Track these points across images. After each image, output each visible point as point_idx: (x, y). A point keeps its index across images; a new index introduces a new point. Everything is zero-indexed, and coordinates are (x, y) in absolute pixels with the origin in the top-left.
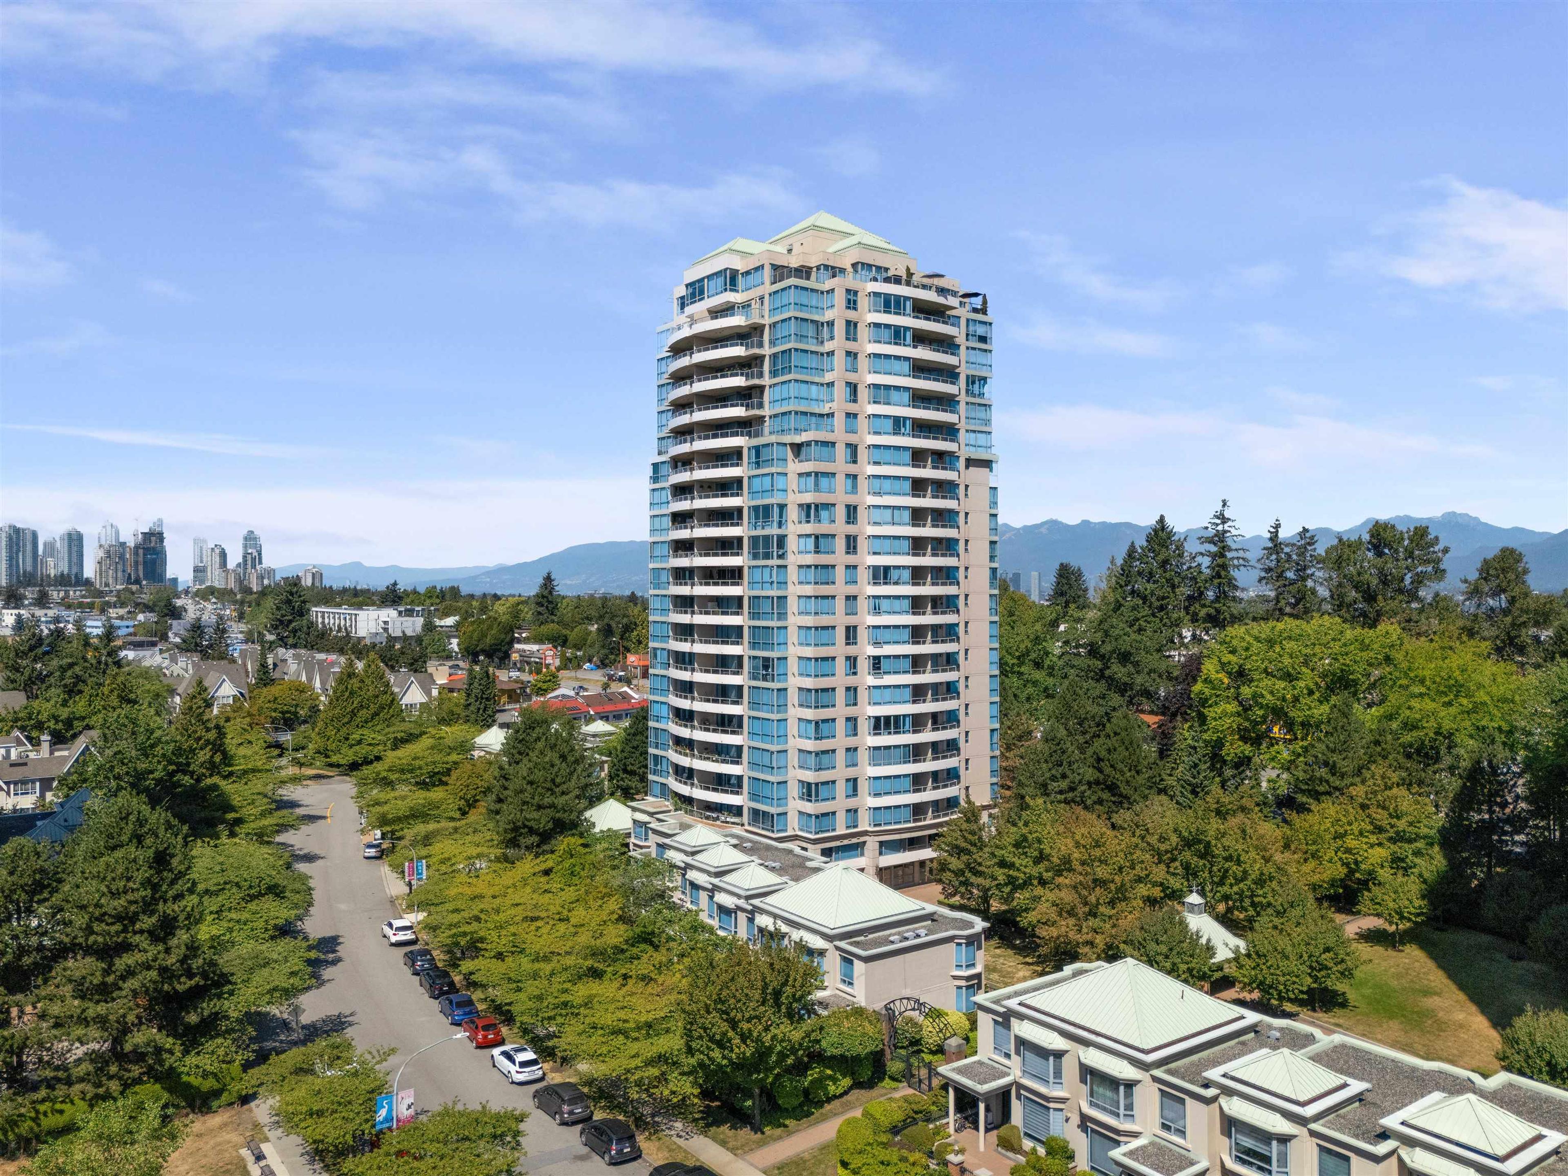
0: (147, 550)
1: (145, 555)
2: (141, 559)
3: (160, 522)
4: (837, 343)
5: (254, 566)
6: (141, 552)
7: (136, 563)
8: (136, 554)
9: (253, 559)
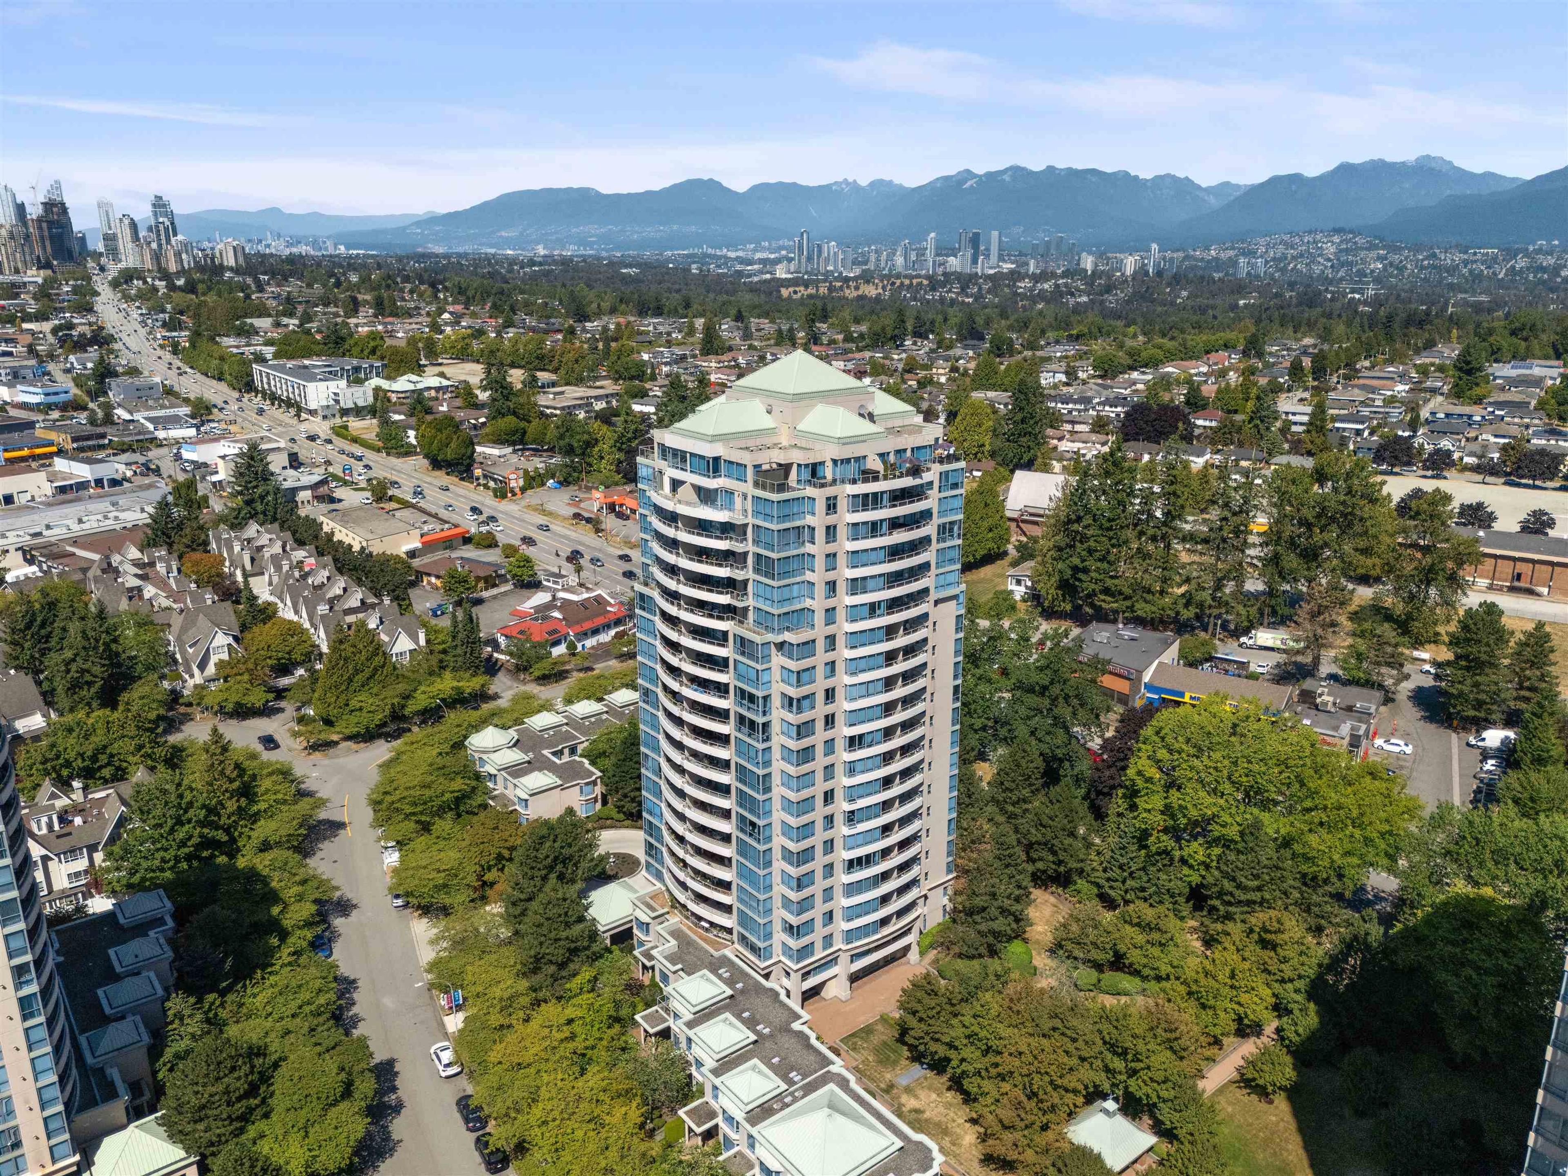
0: (51, 224)
1: (50, 228)
2: (46, 233)
3: (57, 186)
4: (818, 548)
5: (168, 241)
6: (44, 225)
7: (42, 238)
8: (40, 228)
9: (166, 229)
